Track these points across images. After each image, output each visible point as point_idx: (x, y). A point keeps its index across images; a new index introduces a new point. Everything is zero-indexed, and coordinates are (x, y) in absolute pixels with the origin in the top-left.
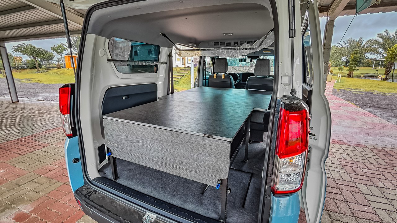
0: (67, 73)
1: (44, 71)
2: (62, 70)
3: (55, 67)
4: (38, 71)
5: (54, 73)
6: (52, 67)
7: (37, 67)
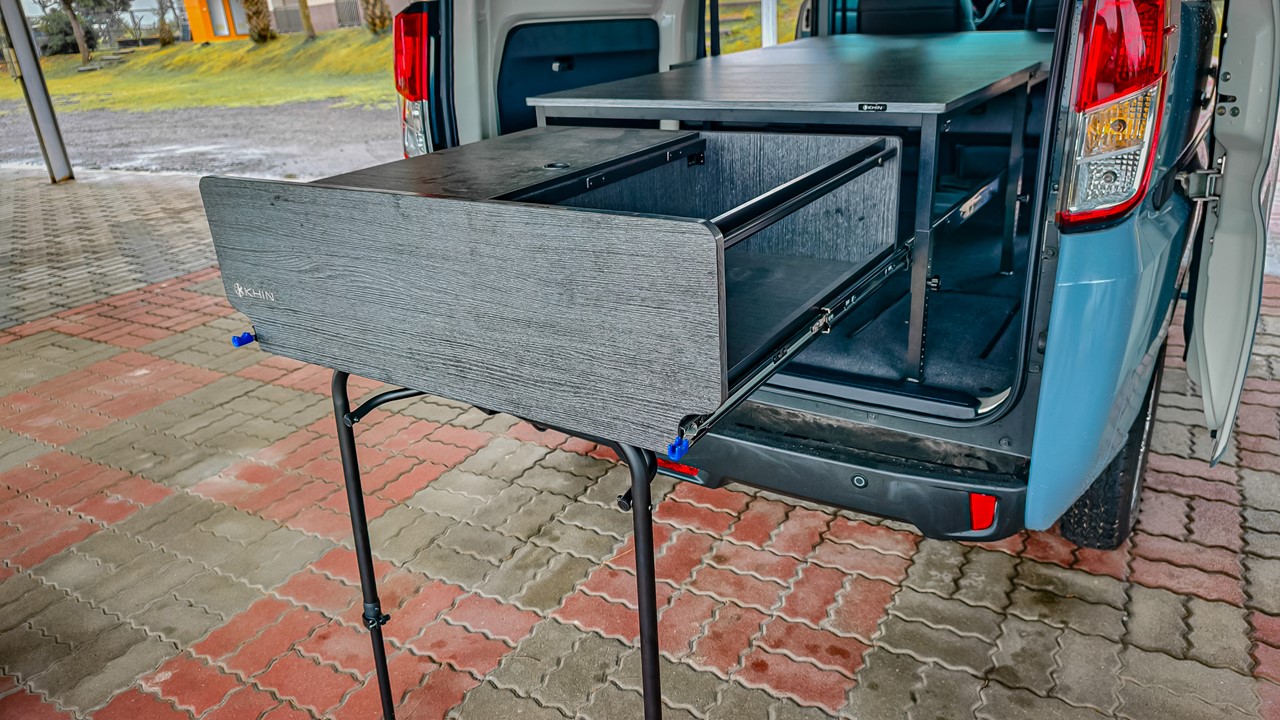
0: (202, 63)
1: (110, 62)
2: (180, 53)
3: (147, 42)
4: (88, 60)
5: (150, 65)
6: (135, 43)
7: (82, 45)
